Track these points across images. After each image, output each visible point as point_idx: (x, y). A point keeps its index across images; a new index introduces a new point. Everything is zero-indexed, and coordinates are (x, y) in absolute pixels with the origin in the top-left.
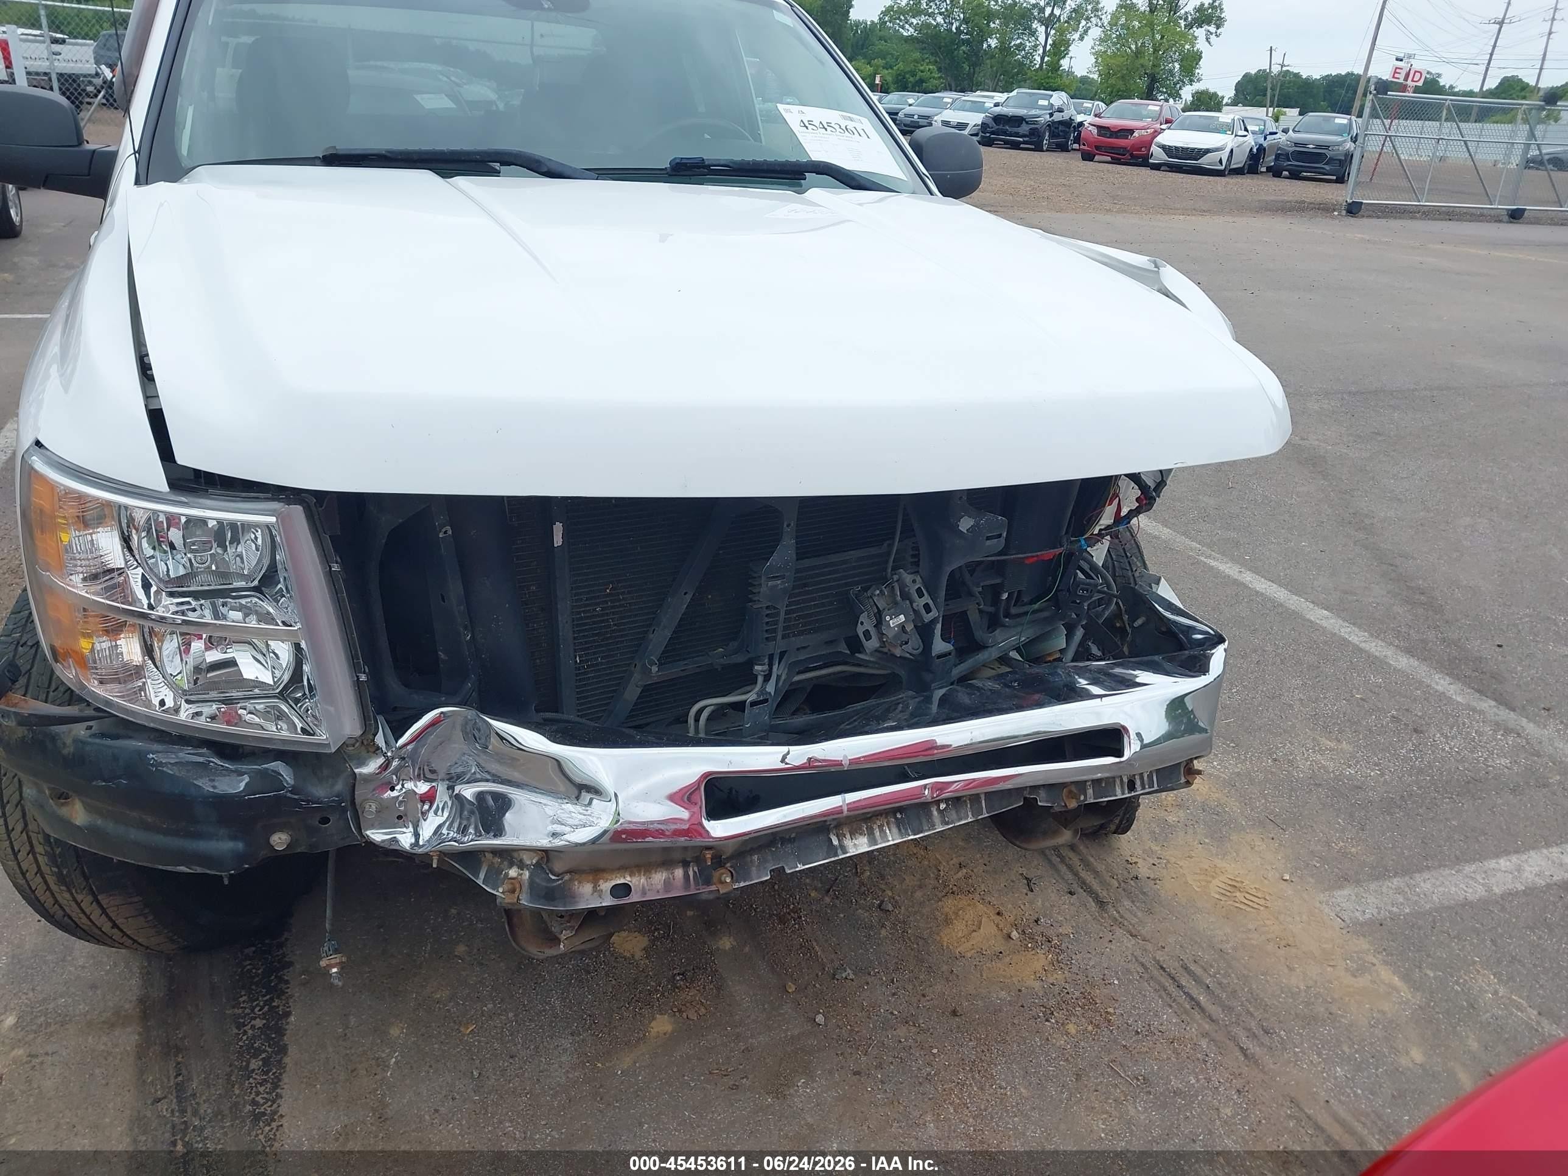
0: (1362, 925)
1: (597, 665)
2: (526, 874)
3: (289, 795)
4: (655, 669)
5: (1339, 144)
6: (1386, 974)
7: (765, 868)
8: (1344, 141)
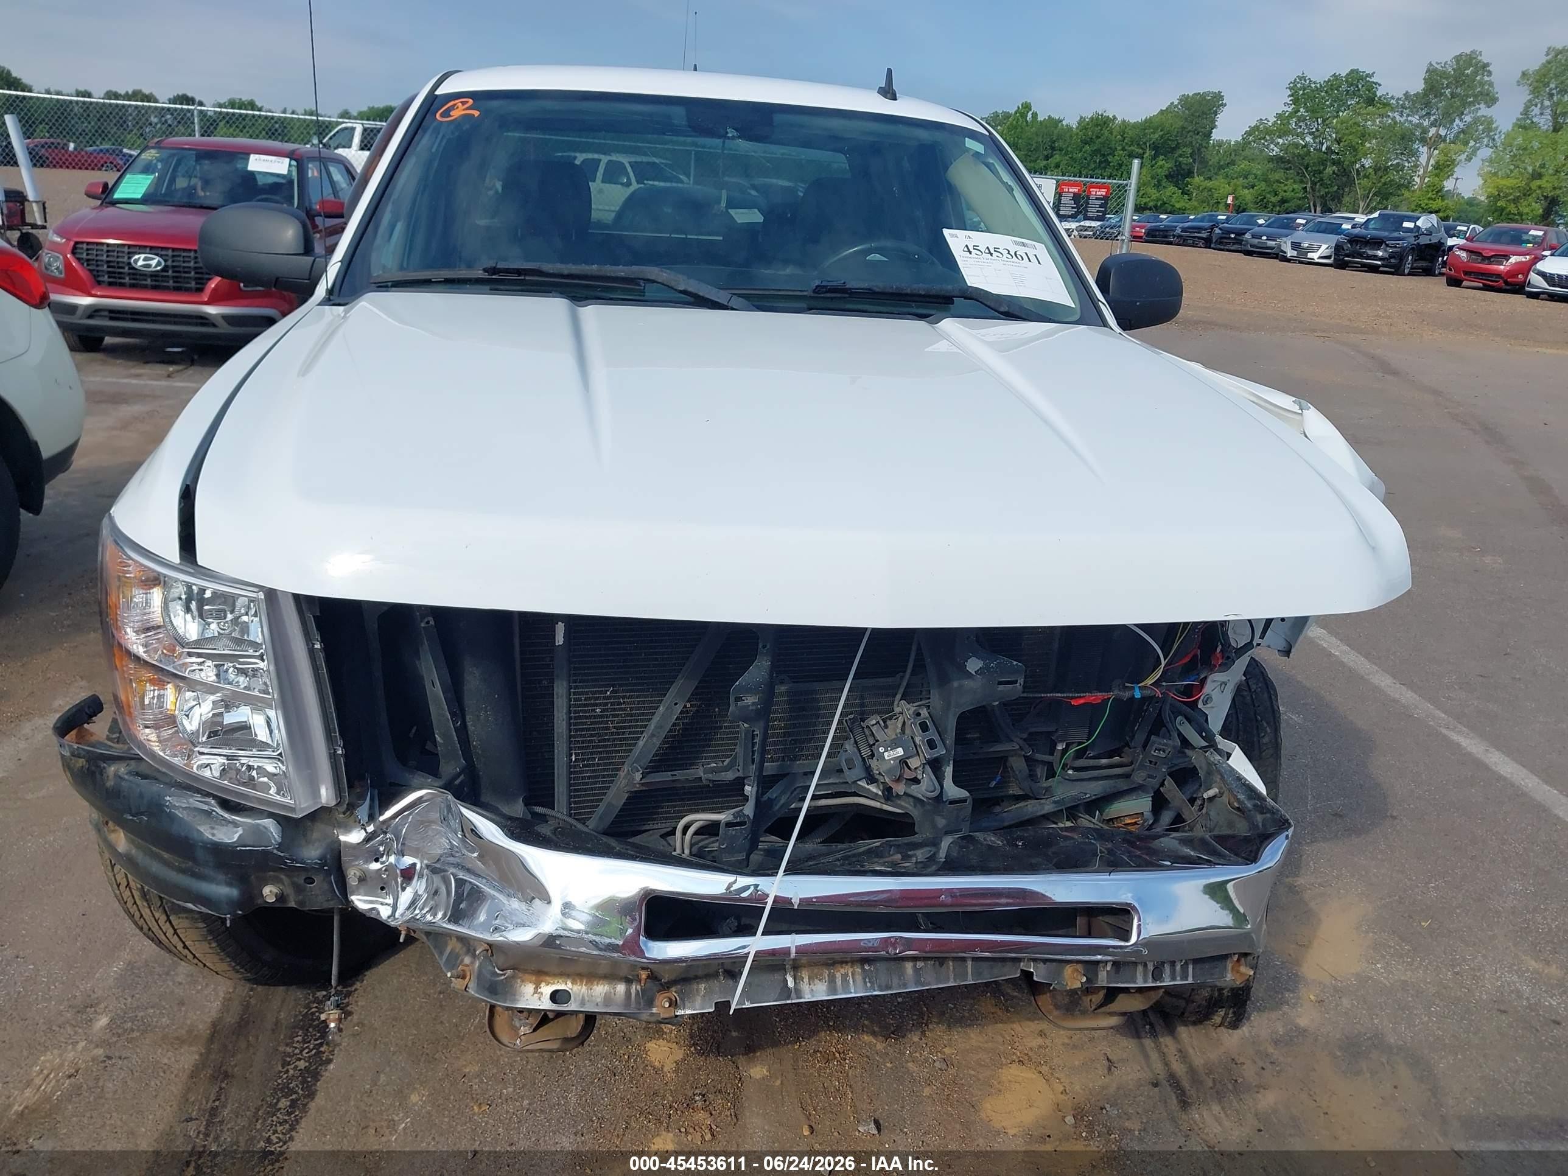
1: (594, 765)
2: (477, 964)
3: (275, 851)
4: (638, 776)
7: (710, 999)
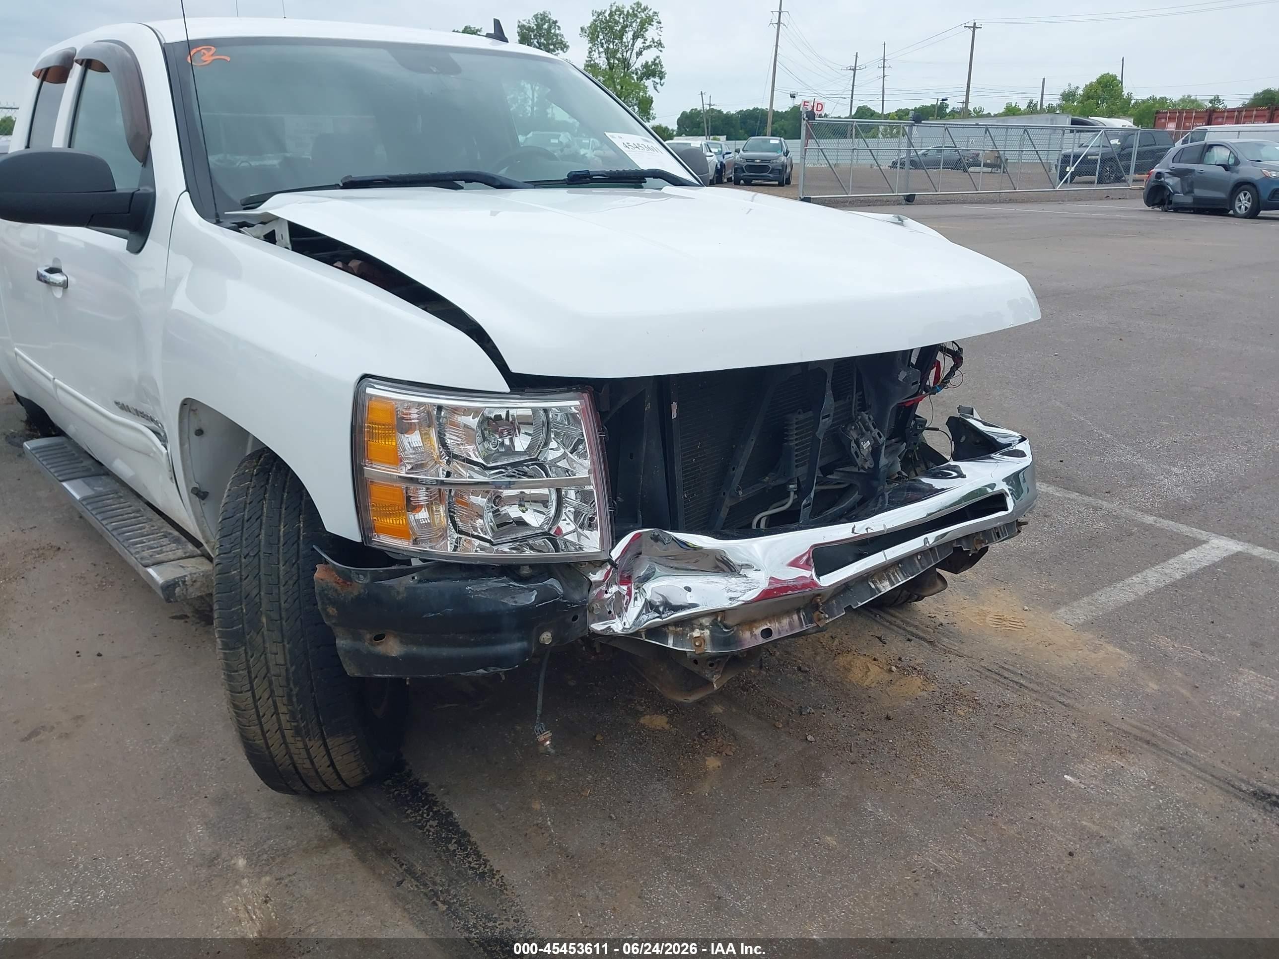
0: (1082, 625)
2: (707, 632)
3: (561, 600)
4: (740, 493)
5: (777, 158)
6: (1110, 648)
7: (841, 608)
8: (780, 156)
